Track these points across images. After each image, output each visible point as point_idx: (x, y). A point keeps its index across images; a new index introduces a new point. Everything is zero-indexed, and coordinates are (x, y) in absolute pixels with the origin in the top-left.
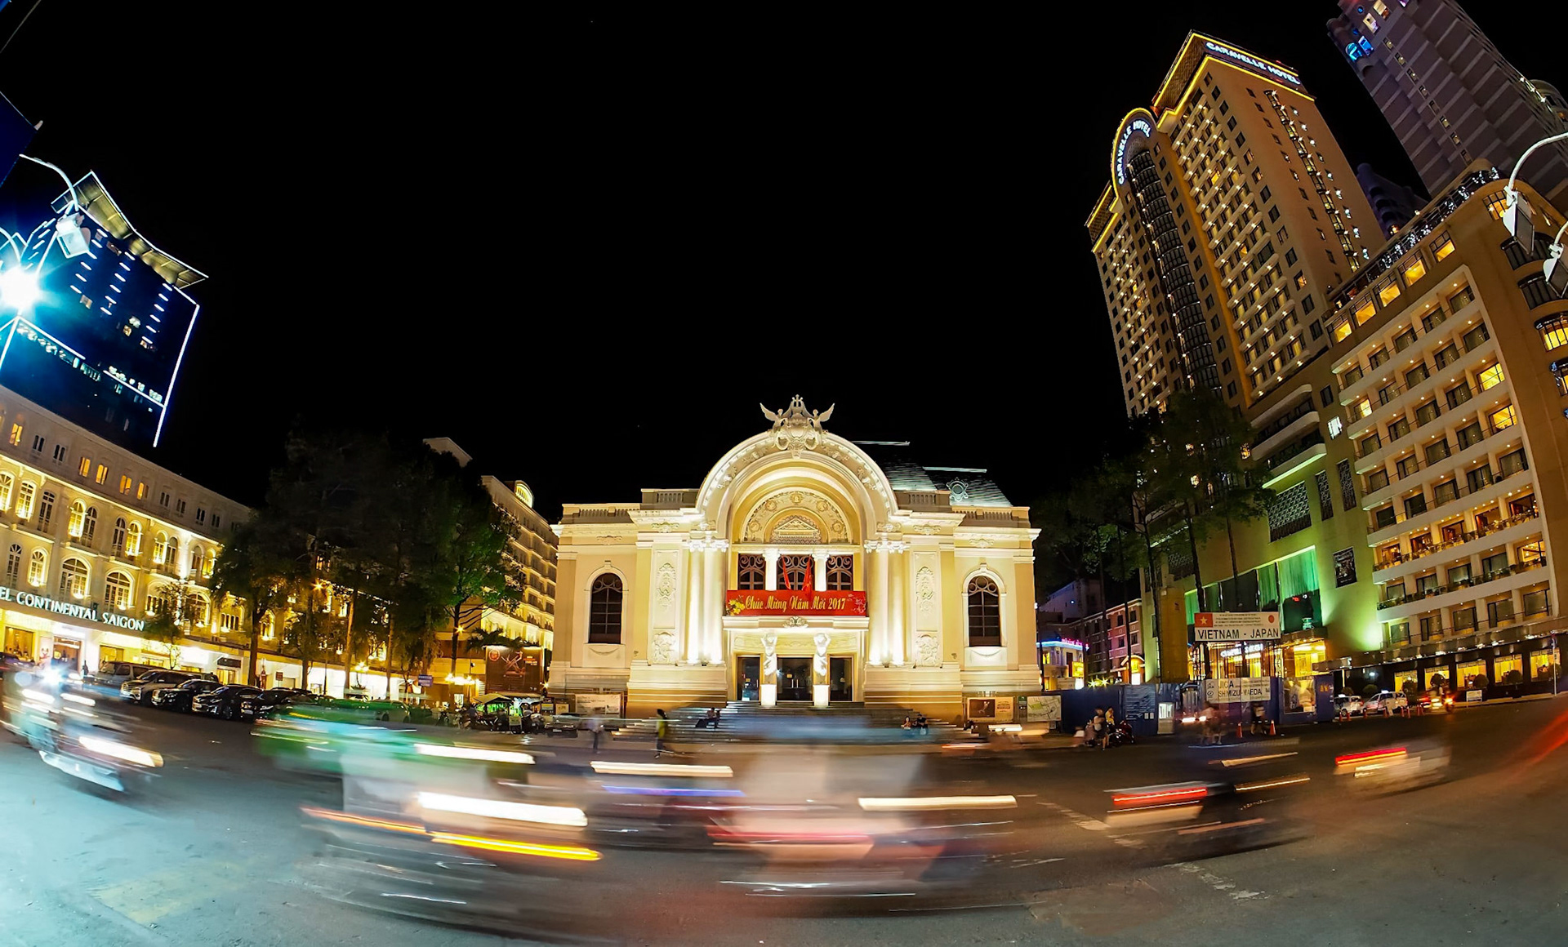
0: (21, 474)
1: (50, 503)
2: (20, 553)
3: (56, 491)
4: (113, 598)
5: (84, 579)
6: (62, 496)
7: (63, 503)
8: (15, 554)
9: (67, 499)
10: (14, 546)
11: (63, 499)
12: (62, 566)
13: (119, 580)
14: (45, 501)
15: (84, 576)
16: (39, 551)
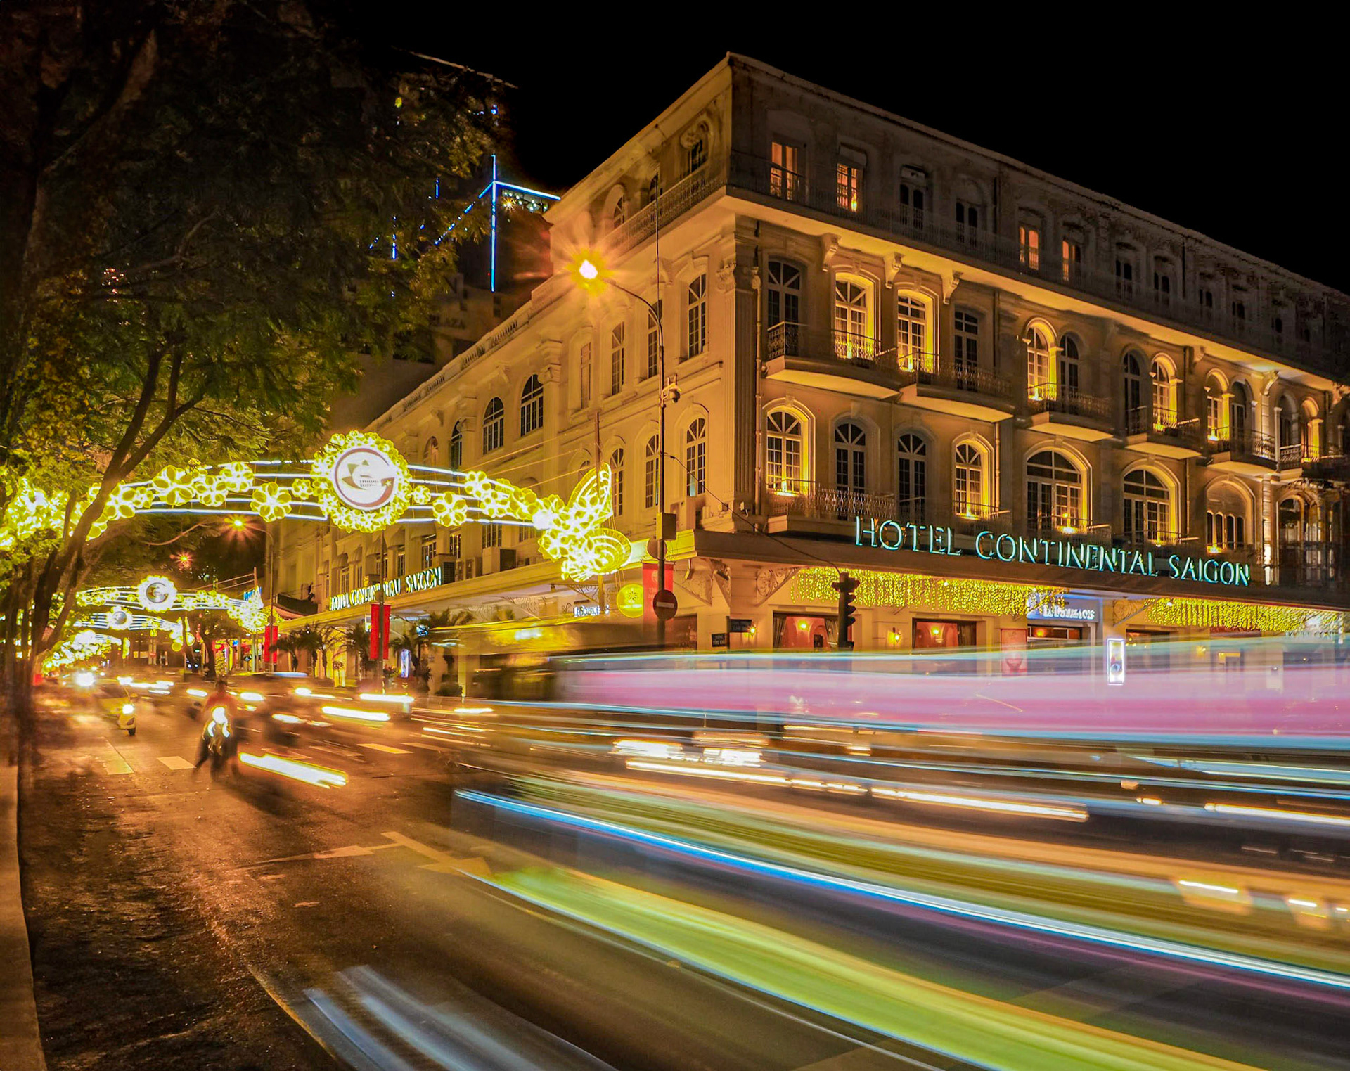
0: (892, 273)
1: (971, 336)
2: (922, 452)
3: (982, 303)
4: (1139, 525)
5: (1075, 493)
6: (999, 316)
7: (1004, 331)
8: (912, 456)
9: (1013, 319)
10: (905, 438)
11: (1003, 323)
12: (1025, 470)
13: (1145, 486)
14: (959, 333)
15: (1071, 486)
16: (968, 442)
